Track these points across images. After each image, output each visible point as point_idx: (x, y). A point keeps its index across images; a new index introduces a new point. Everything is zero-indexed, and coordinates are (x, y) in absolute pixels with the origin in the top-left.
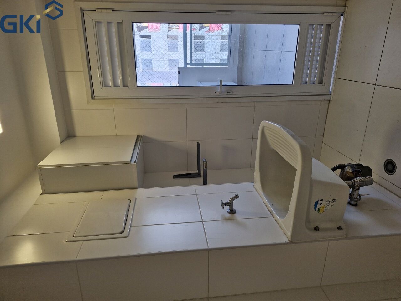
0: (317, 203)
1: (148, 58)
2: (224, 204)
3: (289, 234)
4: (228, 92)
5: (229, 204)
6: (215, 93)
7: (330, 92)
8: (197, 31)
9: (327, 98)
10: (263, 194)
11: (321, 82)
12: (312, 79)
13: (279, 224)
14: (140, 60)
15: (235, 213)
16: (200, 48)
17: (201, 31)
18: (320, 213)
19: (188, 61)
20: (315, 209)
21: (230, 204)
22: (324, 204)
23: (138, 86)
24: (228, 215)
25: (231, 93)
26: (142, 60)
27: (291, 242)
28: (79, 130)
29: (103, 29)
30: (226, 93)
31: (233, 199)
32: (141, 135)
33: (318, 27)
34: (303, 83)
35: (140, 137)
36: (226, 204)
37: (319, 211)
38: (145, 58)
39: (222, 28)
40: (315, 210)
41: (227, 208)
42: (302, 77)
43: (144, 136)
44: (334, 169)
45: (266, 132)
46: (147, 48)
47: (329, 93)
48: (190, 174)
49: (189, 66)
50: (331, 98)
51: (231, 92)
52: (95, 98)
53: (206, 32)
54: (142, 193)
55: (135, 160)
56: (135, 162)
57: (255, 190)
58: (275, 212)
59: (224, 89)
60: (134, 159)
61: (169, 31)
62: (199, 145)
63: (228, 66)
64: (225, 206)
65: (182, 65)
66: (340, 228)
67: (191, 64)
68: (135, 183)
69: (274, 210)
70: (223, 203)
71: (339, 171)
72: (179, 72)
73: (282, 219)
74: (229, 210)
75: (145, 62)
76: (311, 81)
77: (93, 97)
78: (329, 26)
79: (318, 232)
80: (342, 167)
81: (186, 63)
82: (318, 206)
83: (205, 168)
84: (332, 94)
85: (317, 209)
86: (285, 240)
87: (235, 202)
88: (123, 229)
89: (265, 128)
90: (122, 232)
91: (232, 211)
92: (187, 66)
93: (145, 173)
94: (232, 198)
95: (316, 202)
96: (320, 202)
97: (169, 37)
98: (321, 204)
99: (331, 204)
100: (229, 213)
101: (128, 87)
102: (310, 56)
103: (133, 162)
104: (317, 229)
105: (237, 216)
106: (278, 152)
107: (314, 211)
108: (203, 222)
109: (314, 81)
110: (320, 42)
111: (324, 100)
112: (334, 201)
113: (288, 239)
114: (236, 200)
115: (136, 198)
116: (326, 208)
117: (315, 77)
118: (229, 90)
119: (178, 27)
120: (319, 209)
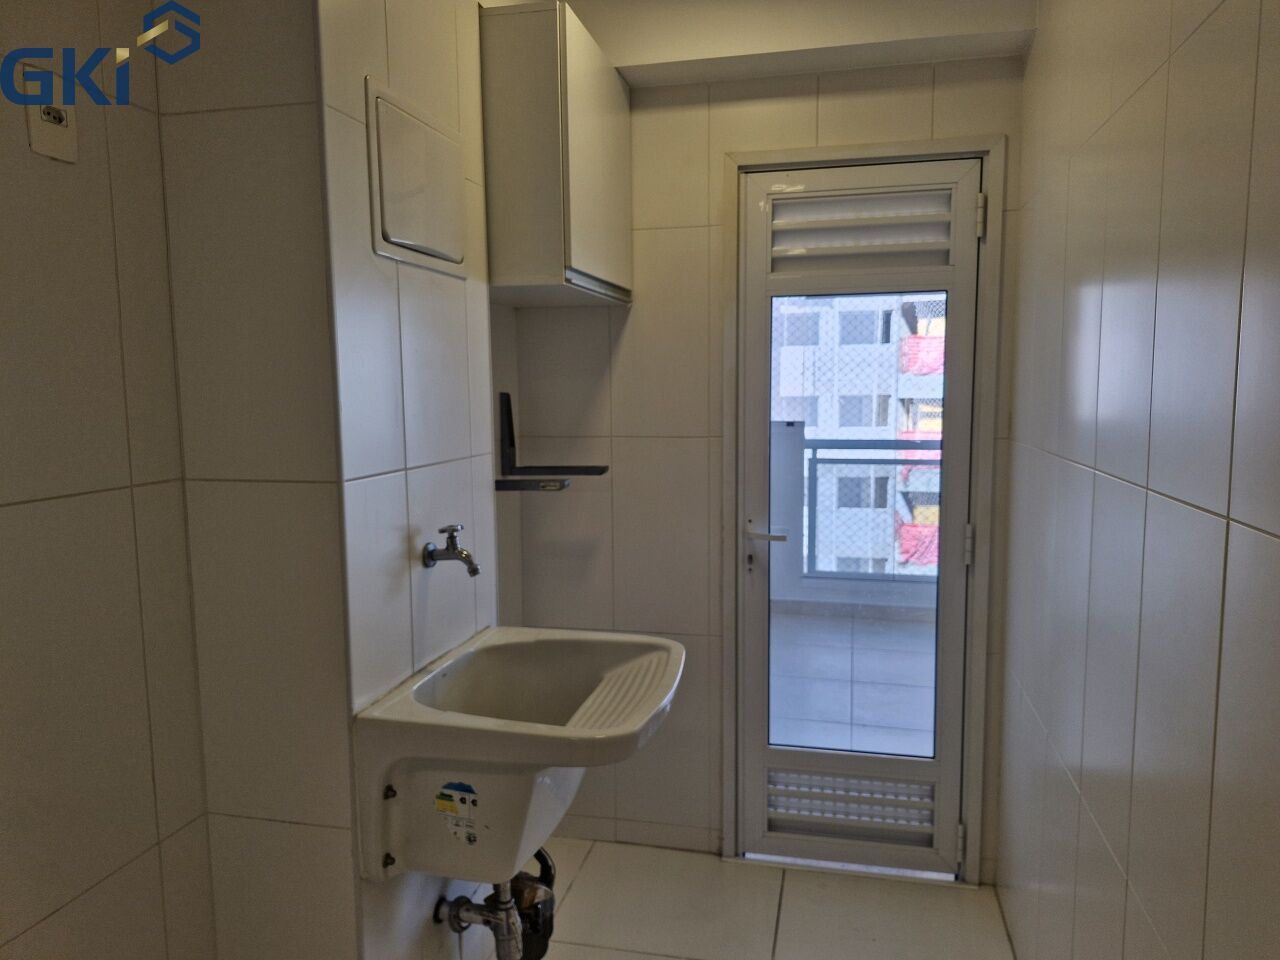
0: (468, 789)
1: (822, 334)
2: (451, 533)
3: (377, 713)
4: (750, 558)
5: (451, 549)
6: (750, 521)
7: (744, 855)
8: (900, 487)
9: (728, 848)
10: (472, 650)
11: (772, 826)
12: (782, 799)
13: (396, 688)
14: (816, 309)
15: (426, 565)
16: (851, 494)
17: (899, 497)
18: (436, 801)
19: (822, 453)
20: (450, 786)
21: (452, 551)
22: (464, 810)
23: (774, 299)
24: (419, 545)
25: (748, 566)
26: (817, 315)
27: (354, 720)
28: (649, 122)
29: (931, 211)
30: (748, 553)
31: (468, 560)
32: (631, 302)
33: (927, 809)
34: (772, 774)
35: (625, 298)
36: (452, 540)
37: (443, 796)
38: (822, 323)
39: (907, 561)
40: (446, 787)
41: (440, 543)
42: (787, 771)
43: (630, 309)
44: (540, 856)
45: (654, 657)
46: (852, 331)
47: (740, 851)
48: (512, 444)
49: (808, 453)
50: (729, 857)
51: (752, 567)
52: (743, 176)
53: (896, 513)
54: (476, 297)
55: (573, 281)
56: (568, 281)
57: (480, 628)
58: (429, 680)
59: (760, 544)
60: (577, 280)
61: (902, 401)
62: (600, 471)
63: (805, 570)
64: (446, 535)
65: (809, 433)
66: (388, 860)
67: (814, 462)
68: (505, 280)
69: (434, 677)
70: (457, 530)
71: (535, 870)
72: (790, 424)
73: (412, 697)
74: (431, 547)
75: (810, 323)
76: (777, 796)
77: (745, 169)
78: (928, 841)
79: (381, 794)
80: (547, 877)
81: (817, 445)
82: (457, 795)
83: (542, 484)
84: (739, 861)
85: (447, 792)
86: (359, 703)
87: (457, 567)
88: (393, 239)
89: (664, 655)
90: (386, 238)
91: (429, 557)
92: (808, 447)
93: (517, 309)
94: (468, 556)
95: (469, 787)
96: (469, 797)
97: (884, 400)
98: (463, 801)
99: (462, 833)
100: (425, 548)
101: (773, 270)
102: (847, 790)
103: (569, 274)
104: (389, 792)
105: (418, 568)
106: (598, 690)
107: (445, 783)
108: (403, 472)
109: (776, 808)
110: (884, 818)
111: (721, 839)
112: (471, 839)
113: (363, 710)
114: (463, 567)
115: (464, 279)
116: (450, 818)
117: (788, 810)
118: (755, 562)
119: (911, 429)
120: (449, 798)
